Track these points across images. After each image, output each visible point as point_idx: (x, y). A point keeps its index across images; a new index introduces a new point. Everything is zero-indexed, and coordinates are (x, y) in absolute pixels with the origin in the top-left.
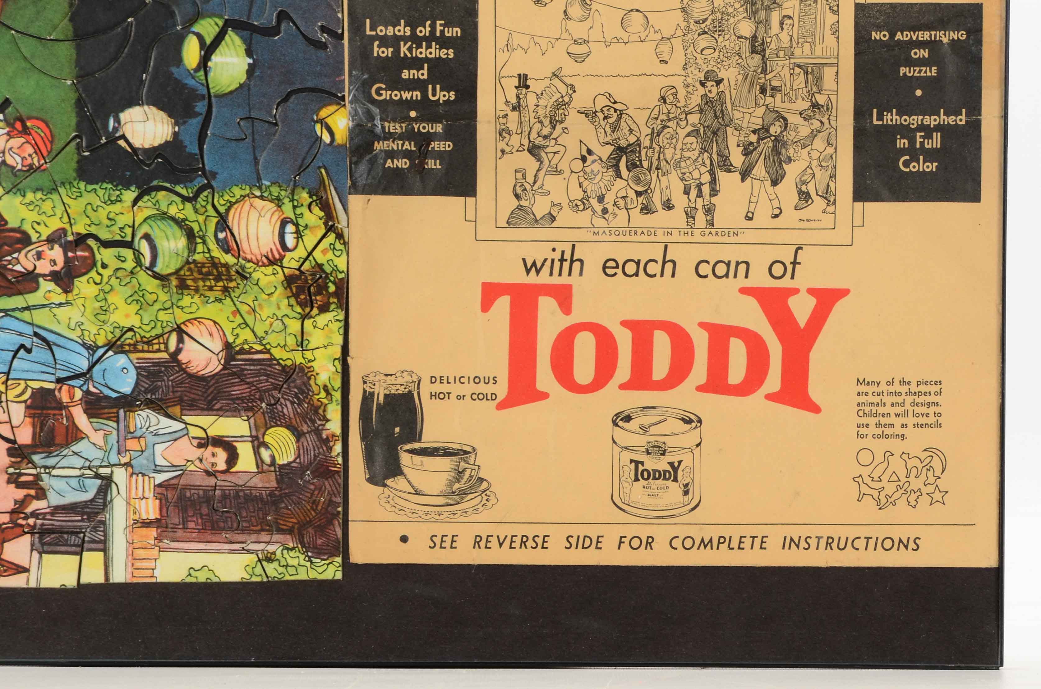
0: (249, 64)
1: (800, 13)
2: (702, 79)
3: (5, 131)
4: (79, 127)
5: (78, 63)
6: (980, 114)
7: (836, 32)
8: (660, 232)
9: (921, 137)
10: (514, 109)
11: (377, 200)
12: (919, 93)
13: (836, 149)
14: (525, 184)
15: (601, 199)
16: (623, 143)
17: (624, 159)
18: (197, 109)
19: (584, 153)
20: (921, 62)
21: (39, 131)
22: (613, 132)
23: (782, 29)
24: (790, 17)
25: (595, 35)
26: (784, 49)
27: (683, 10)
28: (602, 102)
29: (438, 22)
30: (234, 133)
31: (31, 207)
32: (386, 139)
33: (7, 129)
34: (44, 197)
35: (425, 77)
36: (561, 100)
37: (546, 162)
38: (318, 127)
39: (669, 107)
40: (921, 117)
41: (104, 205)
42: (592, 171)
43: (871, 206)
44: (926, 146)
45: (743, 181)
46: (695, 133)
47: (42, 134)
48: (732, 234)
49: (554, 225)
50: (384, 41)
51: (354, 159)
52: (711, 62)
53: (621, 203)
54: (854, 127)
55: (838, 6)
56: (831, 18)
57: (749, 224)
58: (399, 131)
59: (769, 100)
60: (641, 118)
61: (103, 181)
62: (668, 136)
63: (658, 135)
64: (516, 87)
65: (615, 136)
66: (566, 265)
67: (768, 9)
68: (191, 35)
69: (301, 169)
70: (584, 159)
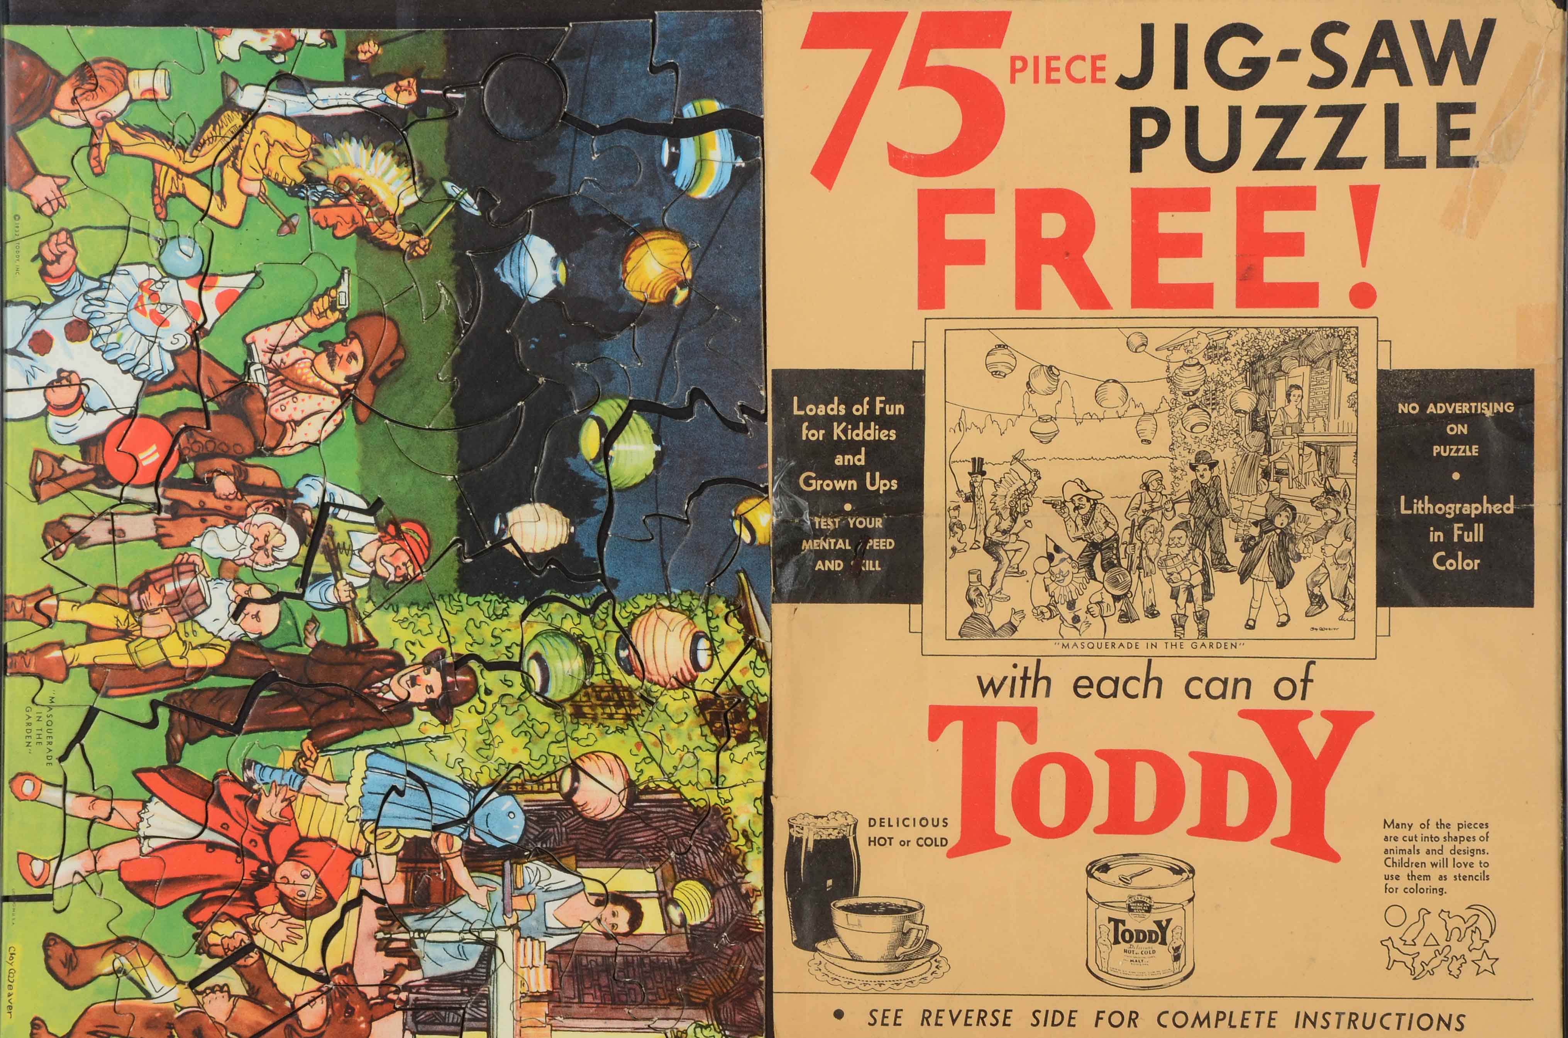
0: (657, 453)
1: (1311, 382)
2: (1193, 461)
3: (376, 536)
4: (460, 529)
5: (460, 456)
6: (1532, 502)
7: (1354, 404)
8: (1142, 644)
9: (1459, 529)
10: (967, 499)
11: (804, 608)
12: (1456, 476)
13: (1355, 543)
14: (981, 588)
15: (1071, 605)
16: (1097, 538)
17: (1099, 557)
18: (596, 506)
19: (1051, 550)
20: (1459, 440)
21: (415, 536)
22: (1086, 525)
23: (1289, 401)
24: (1298, 387)
25: (1064, 410)
26: (1291, 425)
27: (1170, 379)
28: (1072, 490)
29: (878, 399)
30: (639, 533)
31: (405, 625)
32: (815, 537)
33: (379, 534)
34: (420, 613)
35: (863, 463)
36: (1023, 488)
37: (1006, 562)
38: (736, 524)
39: (1153, 495)
40: (1459, 506)
41: (488, 620)
42: (1061, 571)
43: (1398, 612)
44: (1466, 540)
45: (1242, 582)
46: (1184, 525)
47: (419, 539)
48: (1229, 646)
49: (1015, 636)
50: (815, 422)
51: (779, 561)
52: (1204, 442)
53: (1096, 609)
54: (1378, 518)
55: (1357, 373)
56: (1348, 388)
57: (1250, 633)
58: (831, 527)
59: (1273, 485)
60: (1119, 508)
61: (487, 593)
62: (1151, 529)
63: (1140, 528)
64: (970, 474)
65: (1087, 530)
66: (1030, 684)
67: (1272, 378)
68: (590, 420)
69: (716, 575)
70: (1050, 558)
